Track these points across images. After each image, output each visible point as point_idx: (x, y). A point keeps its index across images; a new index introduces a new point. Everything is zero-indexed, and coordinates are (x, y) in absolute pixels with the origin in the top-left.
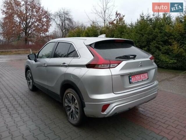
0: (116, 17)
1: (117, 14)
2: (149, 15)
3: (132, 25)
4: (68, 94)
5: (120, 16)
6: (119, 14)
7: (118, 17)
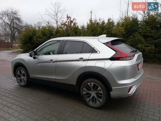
0: (67, 20)
1: (68, 17)
2: (96, 20)
3: (83, 27)
4: (88, 84)
5: (70, 19)
6: (69, 17)
7: (68, 20)
